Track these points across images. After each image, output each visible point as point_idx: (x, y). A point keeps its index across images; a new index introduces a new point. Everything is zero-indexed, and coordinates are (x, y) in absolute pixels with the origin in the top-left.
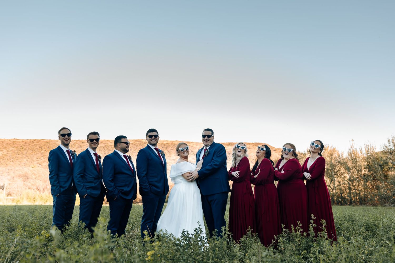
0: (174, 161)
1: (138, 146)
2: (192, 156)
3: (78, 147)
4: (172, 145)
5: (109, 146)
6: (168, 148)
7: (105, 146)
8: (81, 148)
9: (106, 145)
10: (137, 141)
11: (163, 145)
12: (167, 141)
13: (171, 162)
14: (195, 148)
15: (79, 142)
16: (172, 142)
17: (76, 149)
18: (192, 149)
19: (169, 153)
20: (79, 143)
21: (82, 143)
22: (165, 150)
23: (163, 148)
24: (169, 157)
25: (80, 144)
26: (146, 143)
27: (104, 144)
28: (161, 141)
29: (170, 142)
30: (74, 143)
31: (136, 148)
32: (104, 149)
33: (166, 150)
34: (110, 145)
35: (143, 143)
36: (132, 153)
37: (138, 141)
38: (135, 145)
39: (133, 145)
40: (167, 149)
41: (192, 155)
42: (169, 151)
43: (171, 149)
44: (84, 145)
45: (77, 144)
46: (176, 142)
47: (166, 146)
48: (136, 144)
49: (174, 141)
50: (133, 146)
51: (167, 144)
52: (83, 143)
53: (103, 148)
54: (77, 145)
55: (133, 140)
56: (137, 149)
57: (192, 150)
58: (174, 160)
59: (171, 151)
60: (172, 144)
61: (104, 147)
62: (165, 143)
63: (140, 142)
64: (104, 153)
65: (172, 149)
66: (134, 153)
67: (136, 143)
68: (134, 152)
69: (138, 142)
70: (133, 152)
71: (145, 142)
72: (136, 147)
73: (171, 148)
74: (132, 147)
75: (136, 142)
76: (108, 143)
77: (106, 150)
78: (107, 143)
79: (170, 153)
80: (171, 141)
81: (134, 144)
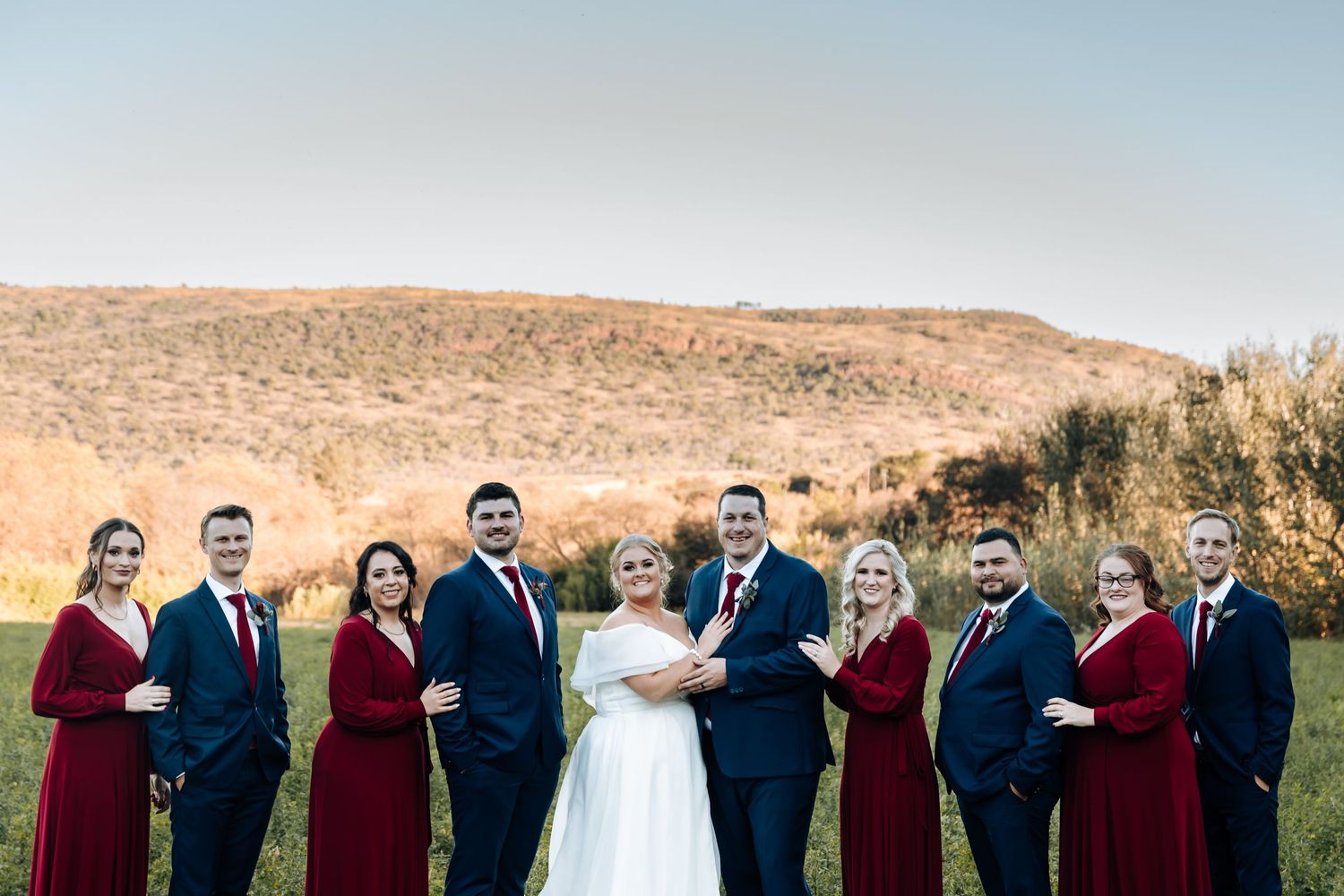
0: (566, 400)
1: (389, 319)
2: (658, 374)
3: (86, 323)
4: (559, 319)
5: (242, 320)
6: (537, 334)
7: (224, 320)
8: (100, 331)
9: (226, 313)
10: (383, 294)
11: (512, 321)
12: (535, 297)
13: (551, 402)
14: (674, 334)
15: (89, 298)
16: (555, 305)
17: (78, 332)
18: (655, 340)
19: (543, 359)
20: (92, 303)
21: (104, 302)
22: (523, 343)
23: (512, 331)
24: (542, 376)
25: (99, 310)
26: (426, 308)
27: (216, 308)
28: (503, 300)
29: (546, 304)
30: (69, 304)
31: (380, 334)
32: (220, 336)
33: (528, 345)
34: (248, 317)
35: (412, 308)
36: (358, 355)
37: (388, 298)
38: (371, 315)
39: (360, 316)
40: (534, 338)
41: (658, 368)
42: (541, 350)
43: (555, 336)
44: (116, 315)
45: (81, 306)
46: (577, 303)
47: (525, 326)
48: (375, 312)
49: (566, 300)
50: (362, 321)
51: (533, 316)
52: (110, 302)
53: (210, 329)
54: (82, 312)
55: (361, 294)
56: (384, 337)
57: (656, 345)
58: (568, 393)
59: (554, 347)
60: (556, 314)
61: (216, 327)
62: (522, 307)
63: (395, 305)
64: (220, 357)
65: (558, 341)
66: (366, 358)
67: (377, 308)
68: (369, 350)
69: (385, 304)
70: (362, 353)
71: (420, 301)
72: (377, 329)
73: (555, 331)
74: (356, 328)
75: (376, 303)
76: (235, 308)
77: (226, 338)
78: (231, 304)
79: (548, 359)
80: (553, 299)
81: (369, 310)
